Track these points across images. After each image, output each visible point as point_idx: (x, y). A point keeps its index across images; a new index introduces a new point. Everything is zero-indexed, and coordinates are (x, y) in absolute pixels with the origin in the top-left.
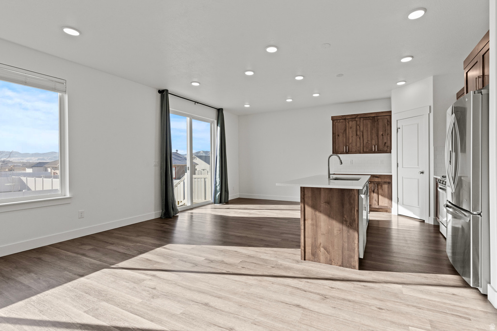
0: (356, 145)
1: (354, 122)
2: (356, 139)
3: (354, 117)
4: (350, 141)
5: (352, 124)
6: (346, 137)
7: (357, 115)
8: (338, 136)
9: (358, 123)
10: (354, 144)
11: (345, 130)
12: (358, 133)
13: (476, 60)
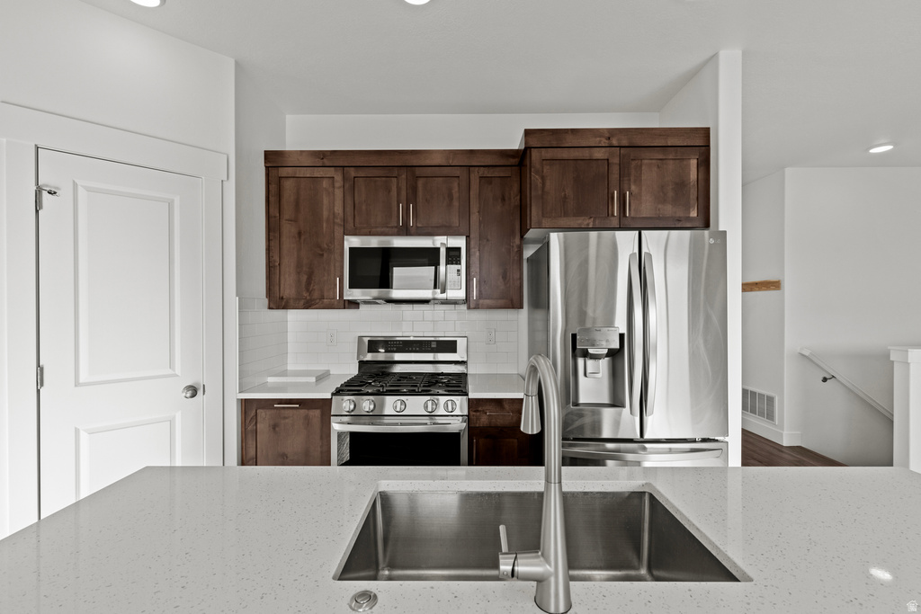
13: (598, 153)
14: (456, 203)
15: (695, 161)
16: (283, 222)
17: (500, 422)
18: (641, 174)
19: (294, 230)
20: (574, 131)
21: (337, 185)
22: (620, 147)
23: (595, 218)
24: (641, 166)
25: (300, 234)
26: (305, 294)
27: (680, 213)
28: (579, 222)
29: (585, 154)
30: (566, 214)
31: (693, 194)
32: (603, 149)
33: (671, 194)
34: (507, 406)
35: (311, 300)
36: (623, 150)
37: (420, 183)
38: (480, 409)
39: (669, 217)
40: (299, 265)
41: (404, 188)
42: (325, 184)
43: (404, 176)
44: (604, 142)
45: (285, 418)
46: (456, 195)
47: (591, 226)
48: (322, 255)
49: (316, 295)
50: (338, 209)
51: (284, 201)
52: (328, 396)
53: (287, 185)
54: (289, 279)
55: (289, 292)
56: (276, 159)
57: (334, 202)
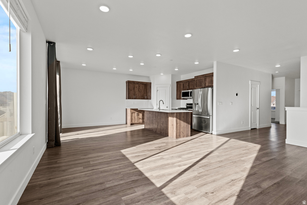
0: (139, 95)
1: (138, 85)
2: (139, 93)
3: (138, 83)
4: (136, 93)
5: (137, 85)
6: (134, 92)
7: (139, 82)
8: (131, 90)
9: (140, 86)
10: (138, 95)
11: (134, 88)
12: (139, 90)
13: (202, 78)
18: (207, 80)
22: (204, 77)
23: (201, 87)
27: (211, 85)
30: (198, 87)
33: (210, 82)
42: (181, 85)
43: (188, 83)
44: (202, 76)
46: (193, 84)
48: (180, 93)
49: (180, 98)
53: (178, 85)
54: (178, 96)
55: (178, 98)
56: (177, 82)
57: (182, 87)
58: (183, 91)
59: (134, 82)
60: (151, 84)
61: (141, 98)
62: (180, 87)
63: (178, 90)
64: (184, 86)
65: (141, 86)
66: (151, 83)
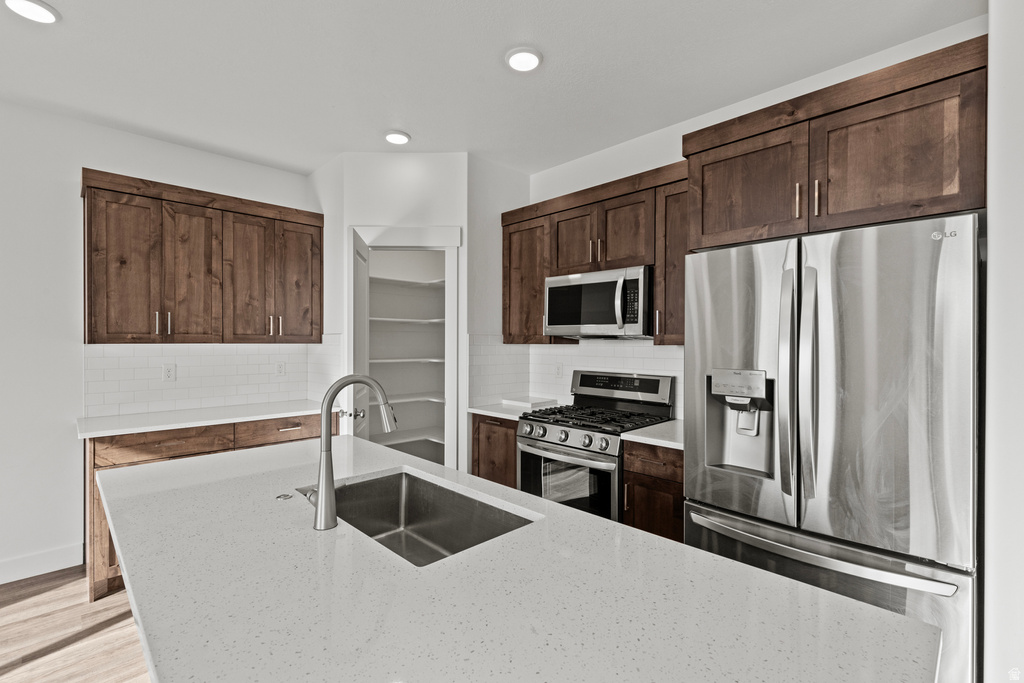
0: (207, 309)
1: (198, 222)
2: (207, 289)
4: (182, 291)
5: (191, 225)
6: (161, 275)
8: (122, 262)
9: (216, 227)
10: (198, 306)
11: (160, 244)
12: (216, 266)
13: (776, 139)
14: (642, 231)
15: (956, 102)
16: (512, 270)
17: (654, 471)
18: (846, 147)
19: (519, 277)
20: (742, 119)
21: (546, 232)
22: (810, 119)
23: (771, 225)
24: (847, 136)
25: (522, 279)
26: (525, 331)
27: (921, 193)
28: (749, 234)
29: (758, 143)
30: (733, 227)
31: (951, 156)
32: (784, 131)
33: (901, 166)
34: (660, 455)
35: (529, 336)
36: (813, 124)
37: (610, 215)
38: (634, 453)
39: (896, 204)
40: (521, 306)
41: (595, 224)
42: (538, 232)
43: (595, 212)
44: (785, 119)
45: (494, 433)
46: (642, 221)
47: (765, 237)
48: (535, 296)
49: (532, 331)
50: (547, 254)
51: (513, 253)
52: (517, 419)
53: (515, 238)
54: (515, 318)
55: (515, 329)
56: (508, 219)
57: (544, 248)
58: (552, 281)
59: (154, 194)
60: (321, 229)
61: (228, 332)
62: (532, 250)
63: (515, 276)
64: (563, 238)
65: (228, 235)
66: (320, 217)
